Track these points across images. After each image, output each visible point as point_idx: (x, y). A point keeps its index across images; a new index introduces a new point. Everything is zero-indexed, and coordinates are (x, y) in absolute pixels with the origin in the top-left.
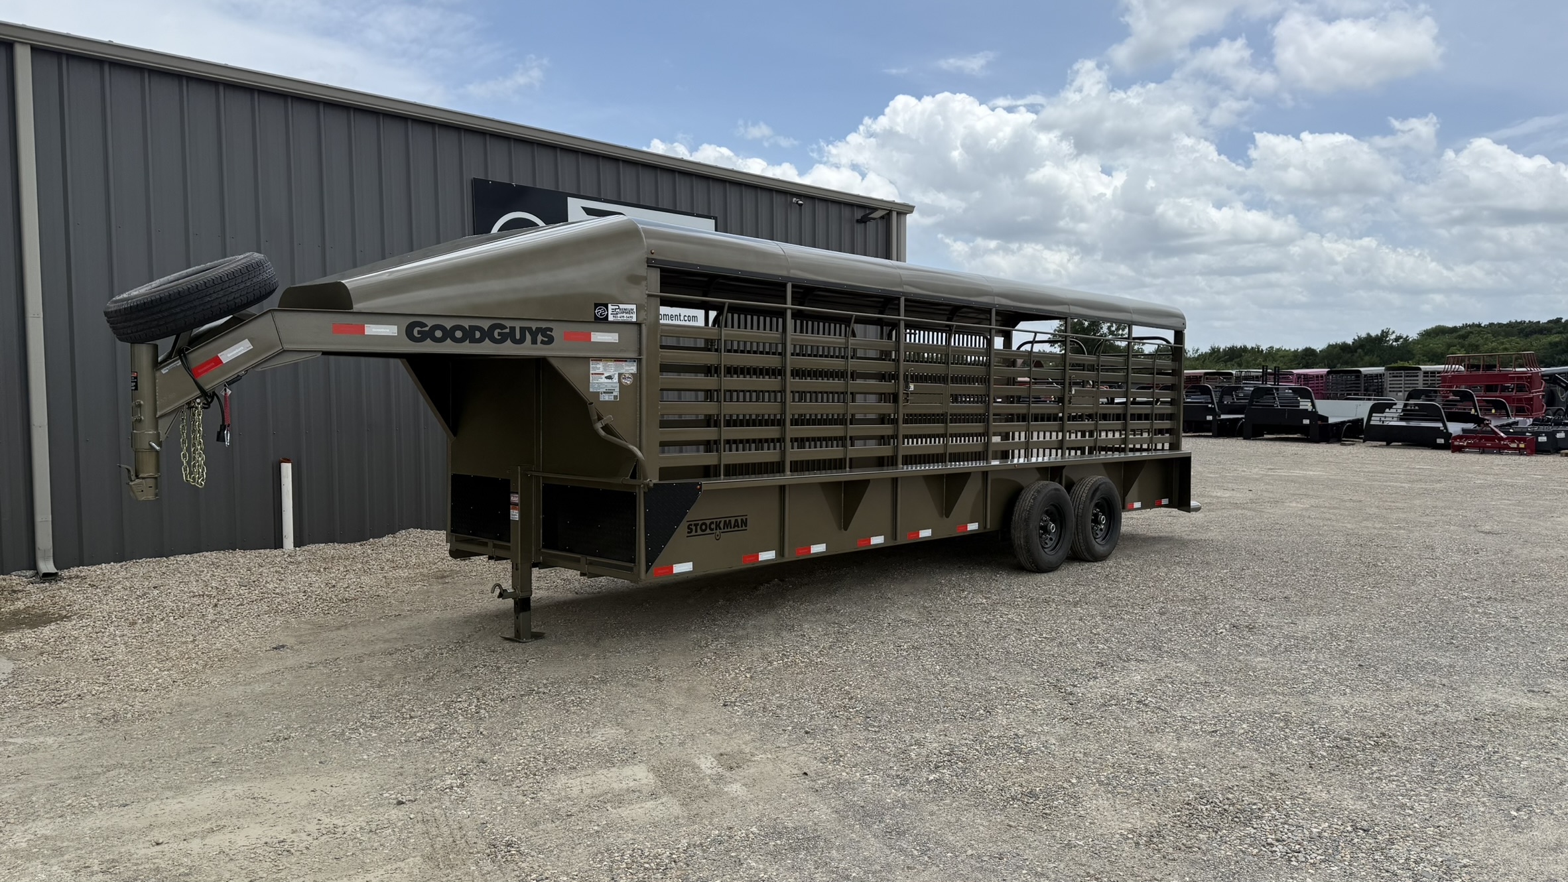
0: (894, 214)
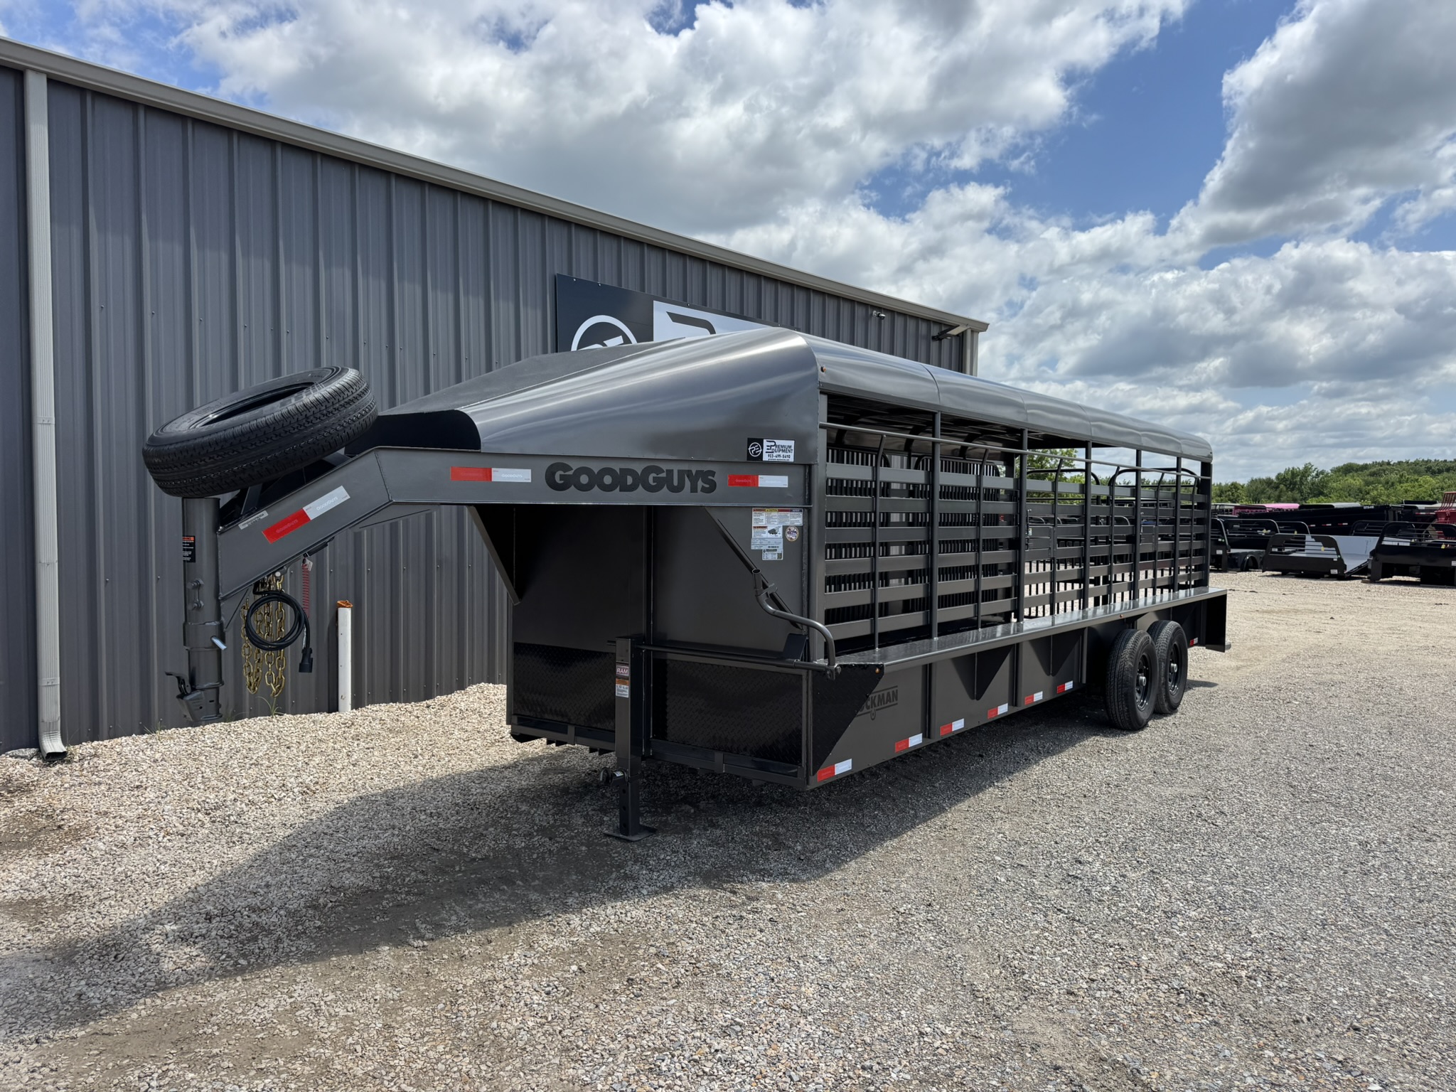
0: (969, 333)
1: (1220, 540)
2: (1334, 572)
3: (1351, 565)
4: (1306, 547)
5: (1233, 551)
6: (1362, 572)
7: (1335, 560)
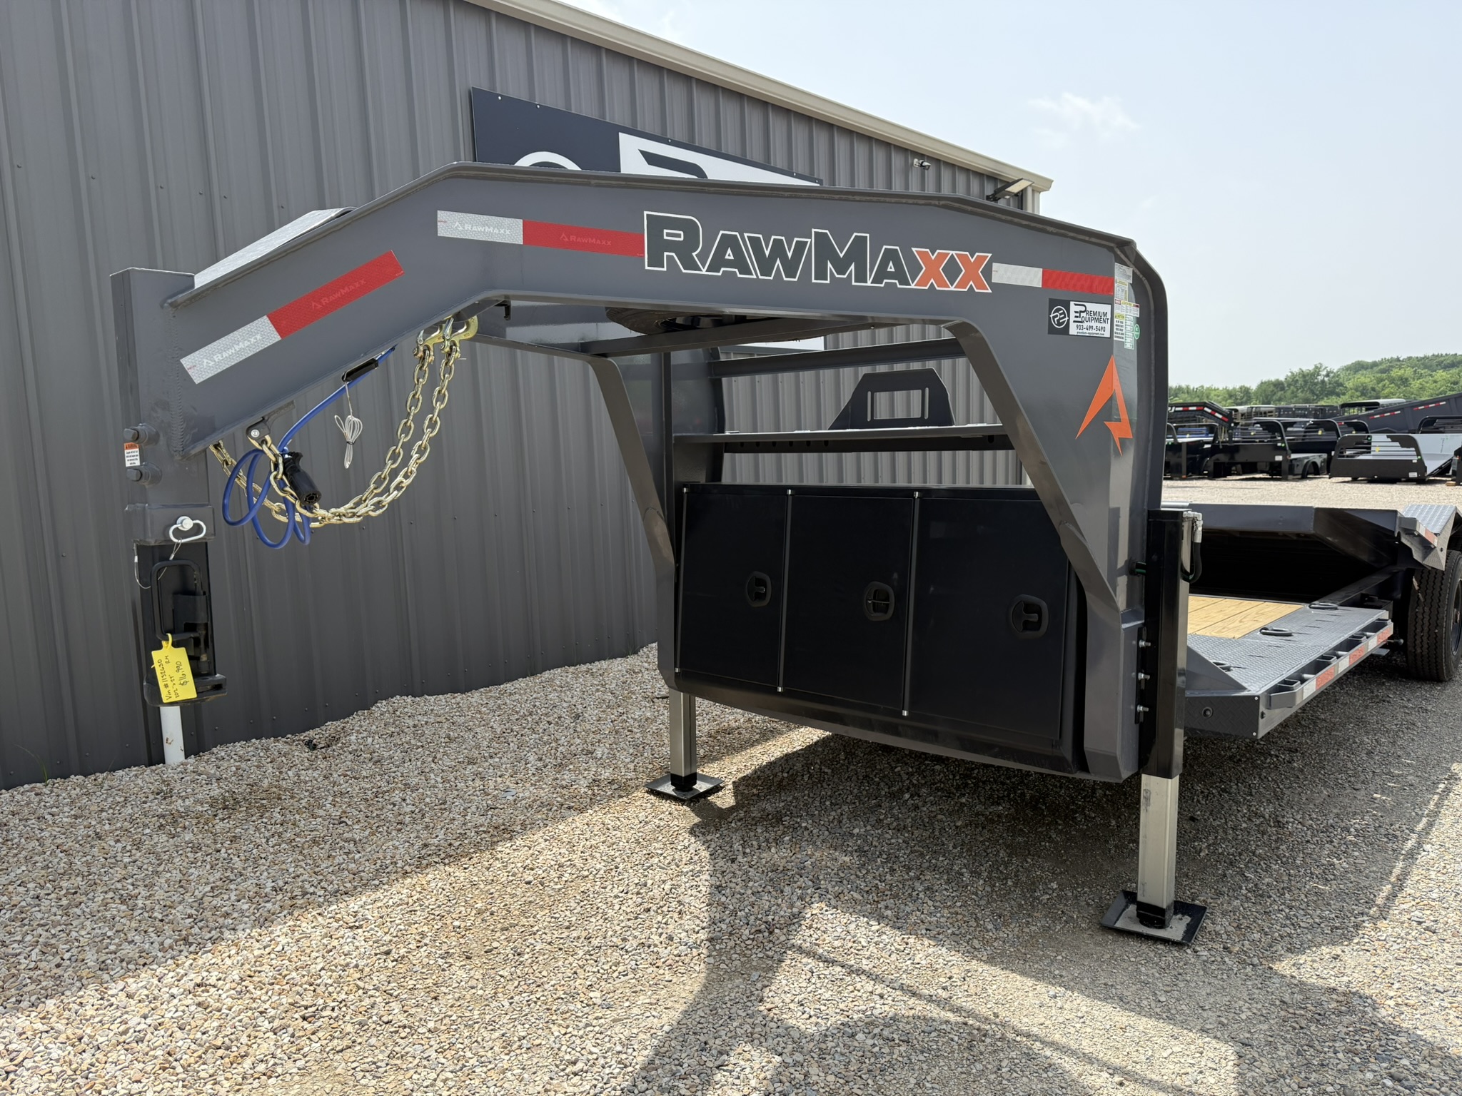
0: (1030, 191)
1: (1279, 444)
2: (1413, 475)
3: (1432, 466)
4: (1373, 448)
5: (1294, 456)
6: (1443, 471)
7: (1415, 461)
